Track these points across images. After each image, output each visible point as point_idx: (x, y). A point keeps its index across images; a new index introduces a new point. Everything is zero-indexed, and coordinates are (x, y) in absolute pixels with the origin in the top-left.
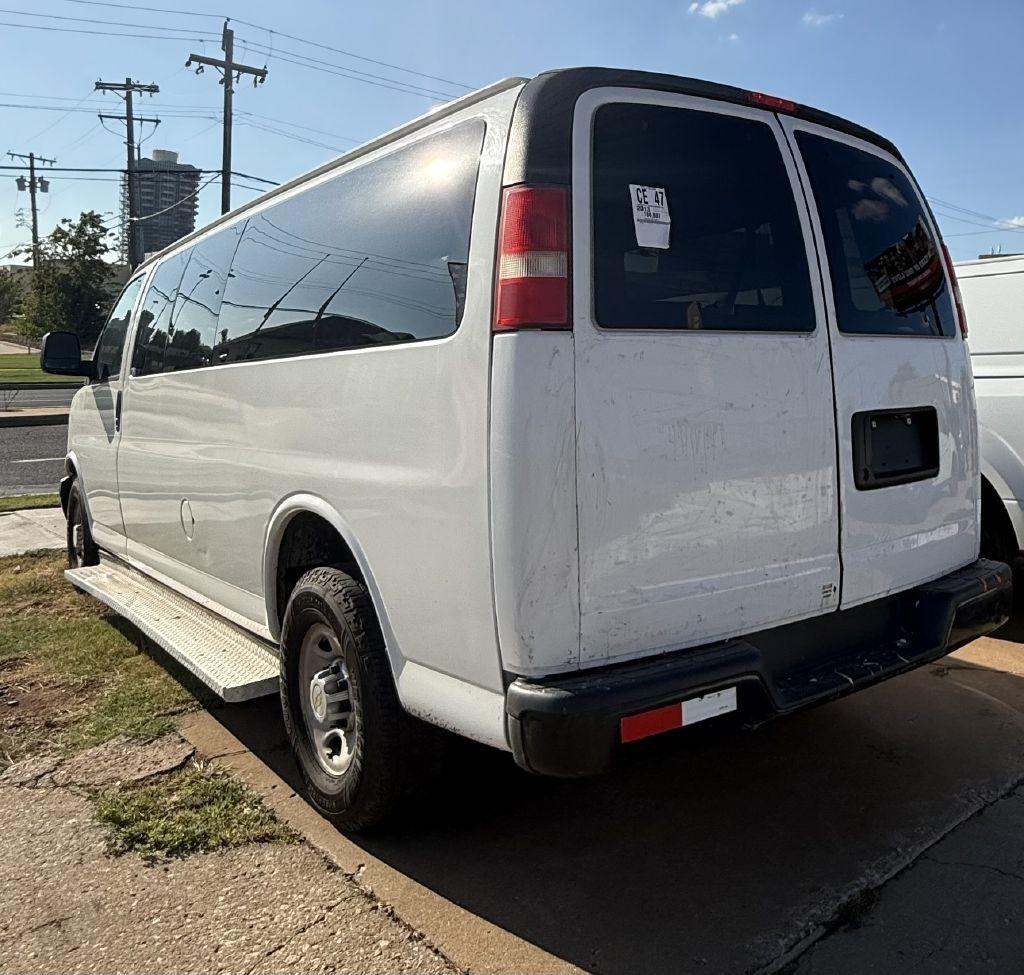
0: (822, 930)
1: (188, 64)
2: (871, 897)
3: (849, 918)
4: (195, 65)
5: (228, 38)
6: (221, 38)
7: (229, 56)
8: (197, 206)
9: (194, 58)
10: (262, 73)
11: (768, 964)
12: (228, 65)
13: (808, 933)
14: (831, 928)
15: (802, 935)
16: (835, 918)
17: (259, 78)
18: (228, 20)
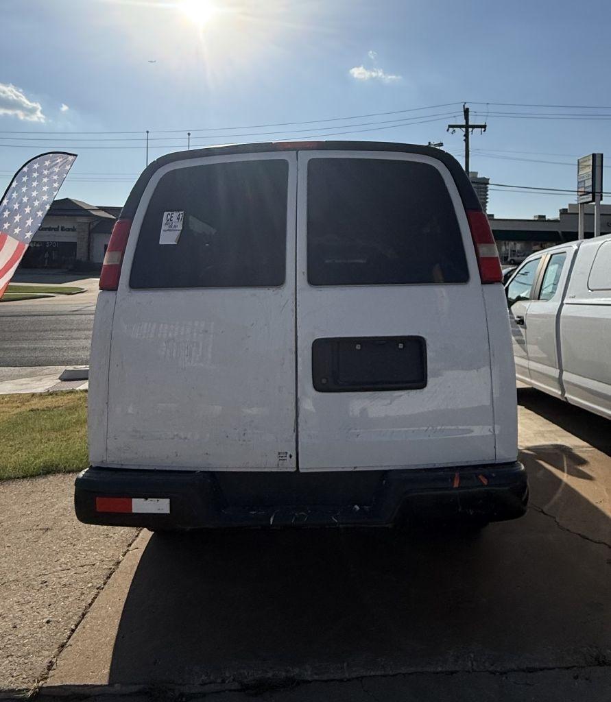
0: (236, 686)
1: (448, 130)
2: (292, 683)
3: (260, 687)
4: (451, 129)
5: (466, 112)
6: (463, 113)
7: (467, 122)
8: (487, 198)
9: (450, 126)
10: (484, 127)
11: (181, 684)
12: (467, 126)
13: (223, 681)
14: (244, 688)
15: (219, 680)
16: (253, 682)
17: (483, 129)
18: (465, 103)
